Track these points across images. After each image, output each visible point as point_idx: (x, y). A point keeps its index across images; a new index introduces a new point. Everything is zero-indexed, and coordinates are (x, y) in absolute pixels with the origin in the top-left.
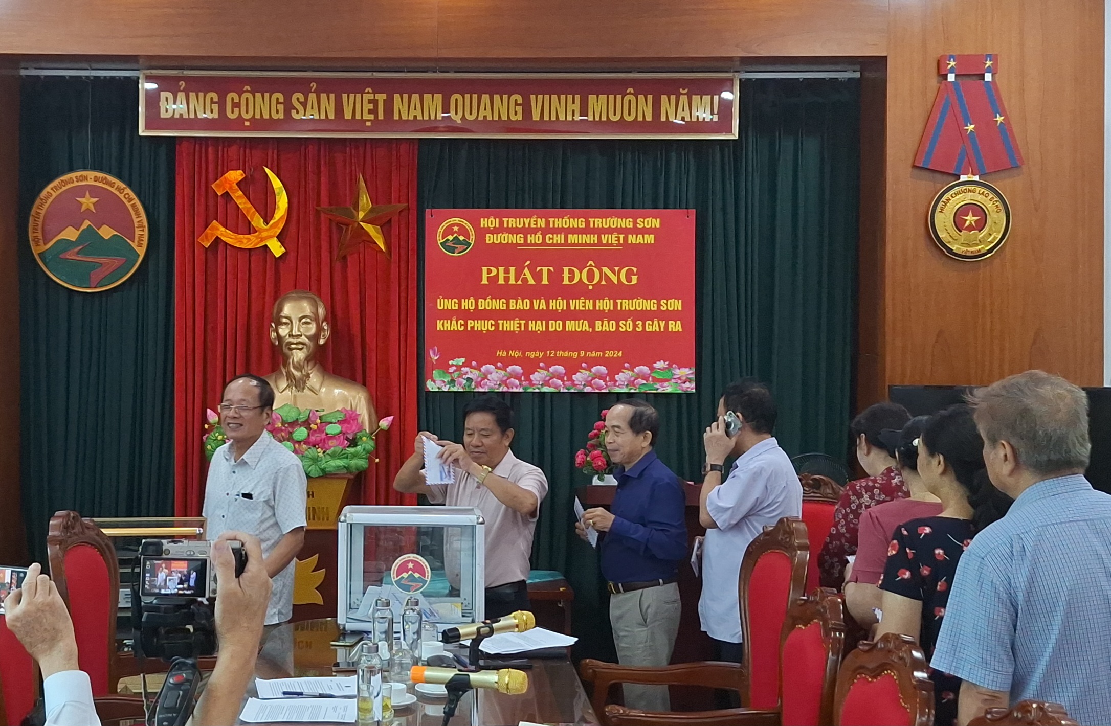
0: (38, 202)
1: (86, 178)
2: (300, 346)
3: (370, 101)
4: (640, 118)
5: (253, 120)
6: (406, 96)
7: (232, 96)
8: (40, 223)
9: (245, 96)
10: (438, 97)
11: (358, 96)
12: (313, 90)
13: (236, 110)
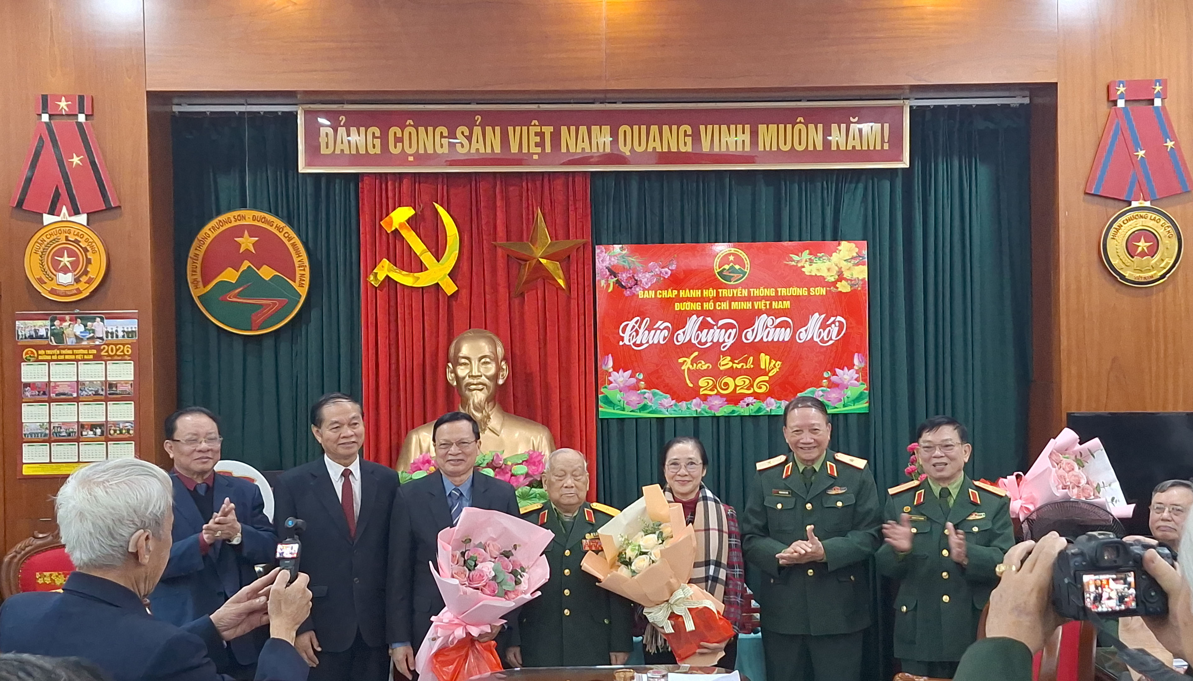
0: (195, 244)
1: (244, 218)
2: (480, 387)
3: (537, 134)
4: (811, 148)
5: (417, 155)
6: (573, 128)
7: (394, 130)
8: (199, 266)
9: (407, 130)
10: (606, 129)
11: (525, 129)
12: (477, 123)
13: (399, 145)
